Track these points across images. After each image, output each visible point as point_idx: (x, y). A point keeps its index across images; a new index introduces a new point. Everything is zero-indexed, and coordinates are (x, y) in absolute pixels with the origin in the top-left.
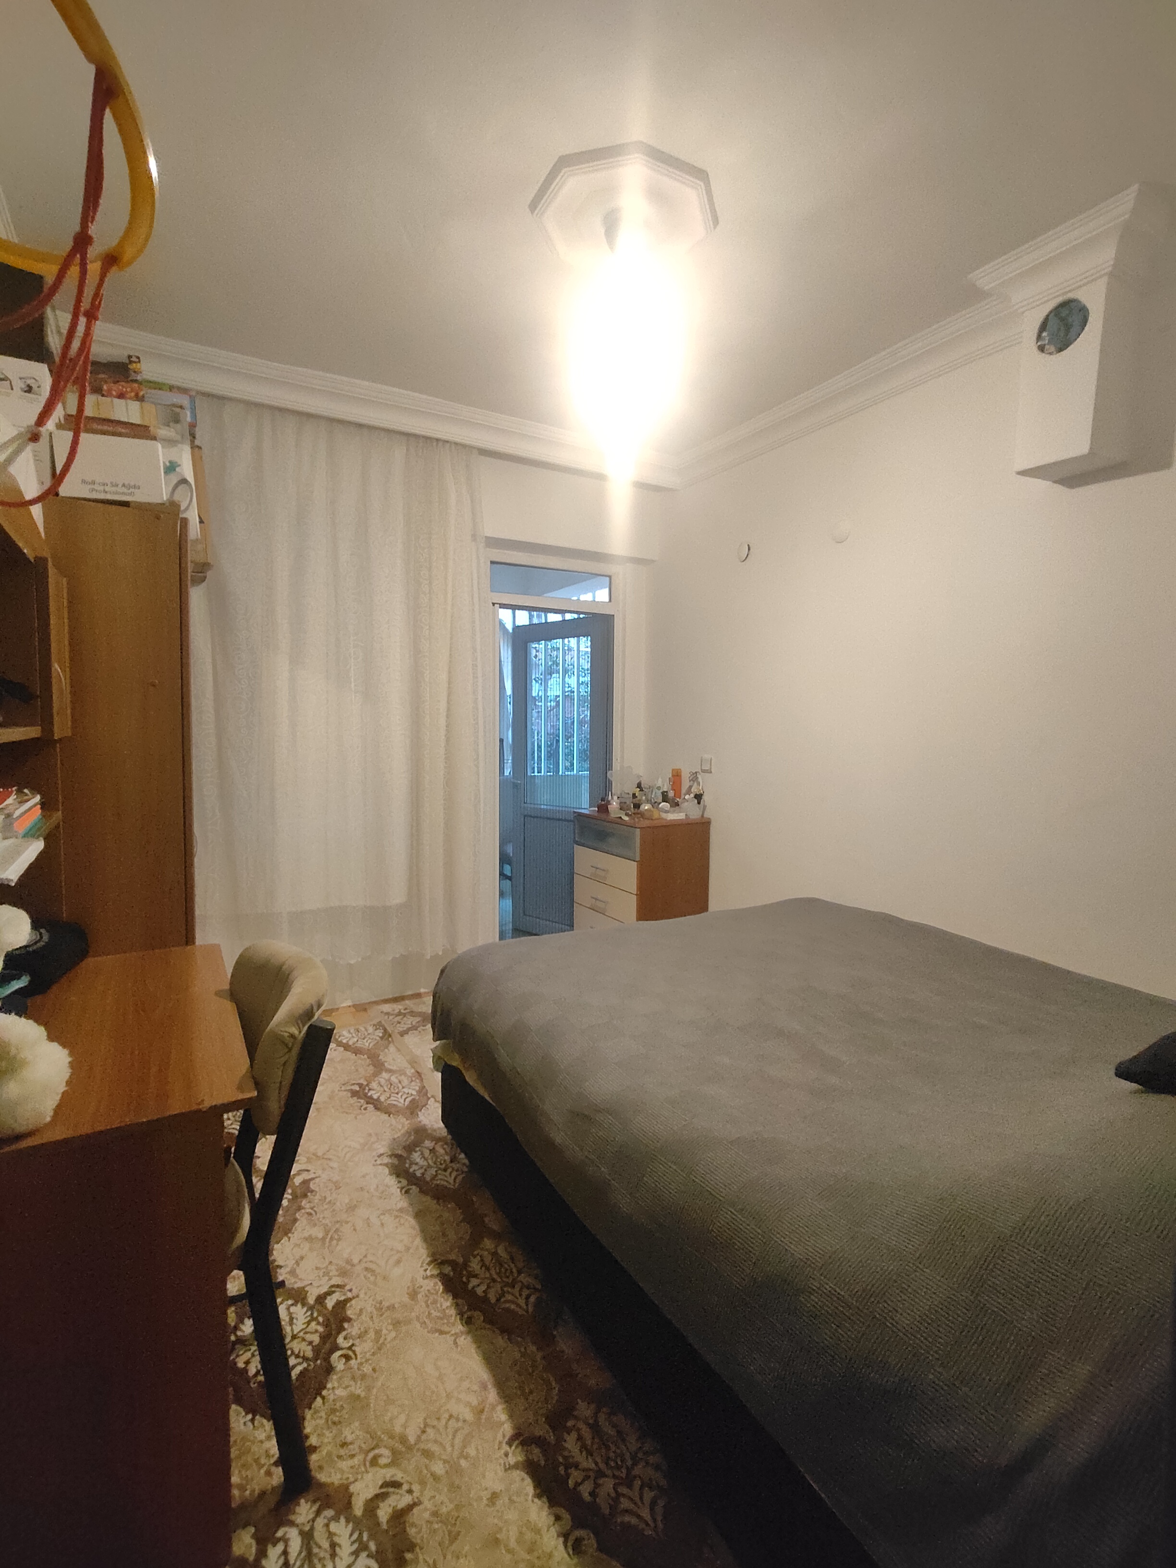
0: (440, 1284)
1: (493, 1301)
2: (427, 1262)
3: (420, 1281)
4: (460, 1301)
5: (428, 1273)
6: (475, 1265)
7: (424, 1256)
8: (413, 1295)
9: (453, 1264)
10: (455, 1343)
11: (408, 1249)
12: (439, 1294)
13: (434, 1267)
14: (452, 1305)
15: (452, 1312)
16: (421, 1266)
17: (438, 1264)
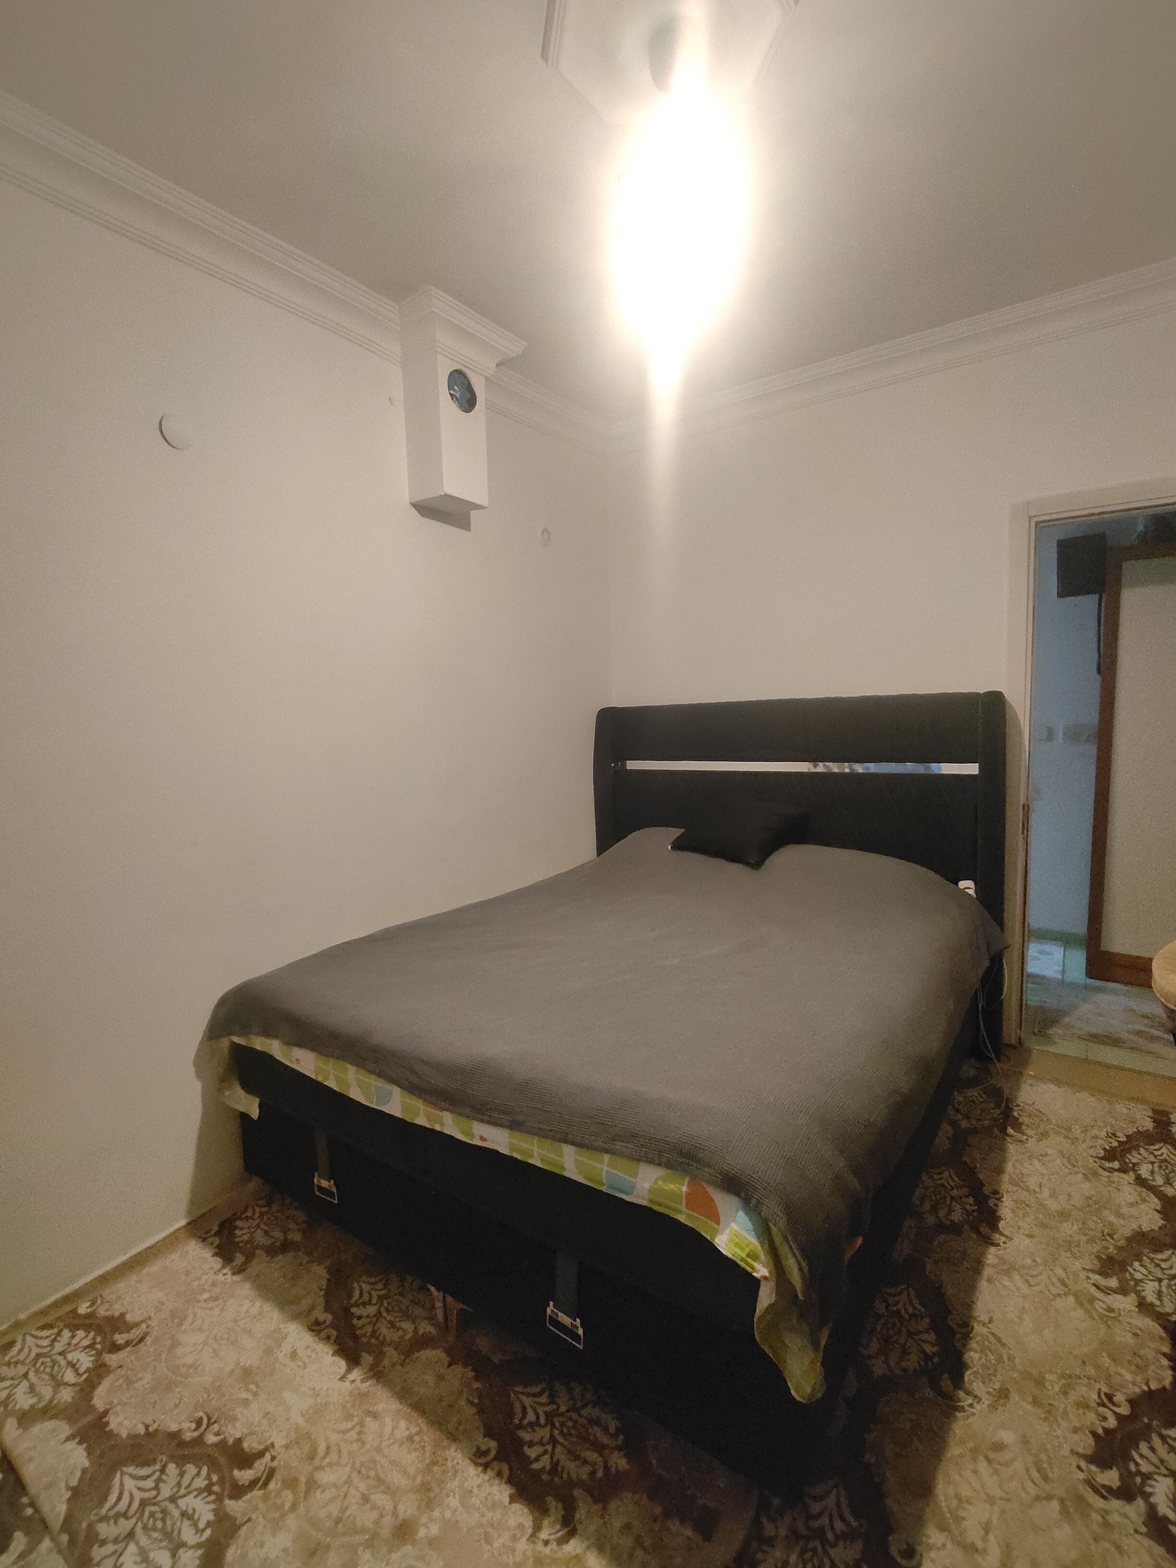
0: (966, 1378)
1: (927, 1320)
2: (963, 1414)
3: (986, 1401)
4: (958, 1345)
5: (970, 1401)
6: (912, 1362)
7: (961, 1423)
8: (1003, 1394)
9: (934, 1384)
10: (991, 1321)
11: (975, 1451)
12: (975, 1369)
13: (959, 1400)
14: (970, 1350)
15: (973, 1344)
16: (973, 1414)
17: (952, 1400)
